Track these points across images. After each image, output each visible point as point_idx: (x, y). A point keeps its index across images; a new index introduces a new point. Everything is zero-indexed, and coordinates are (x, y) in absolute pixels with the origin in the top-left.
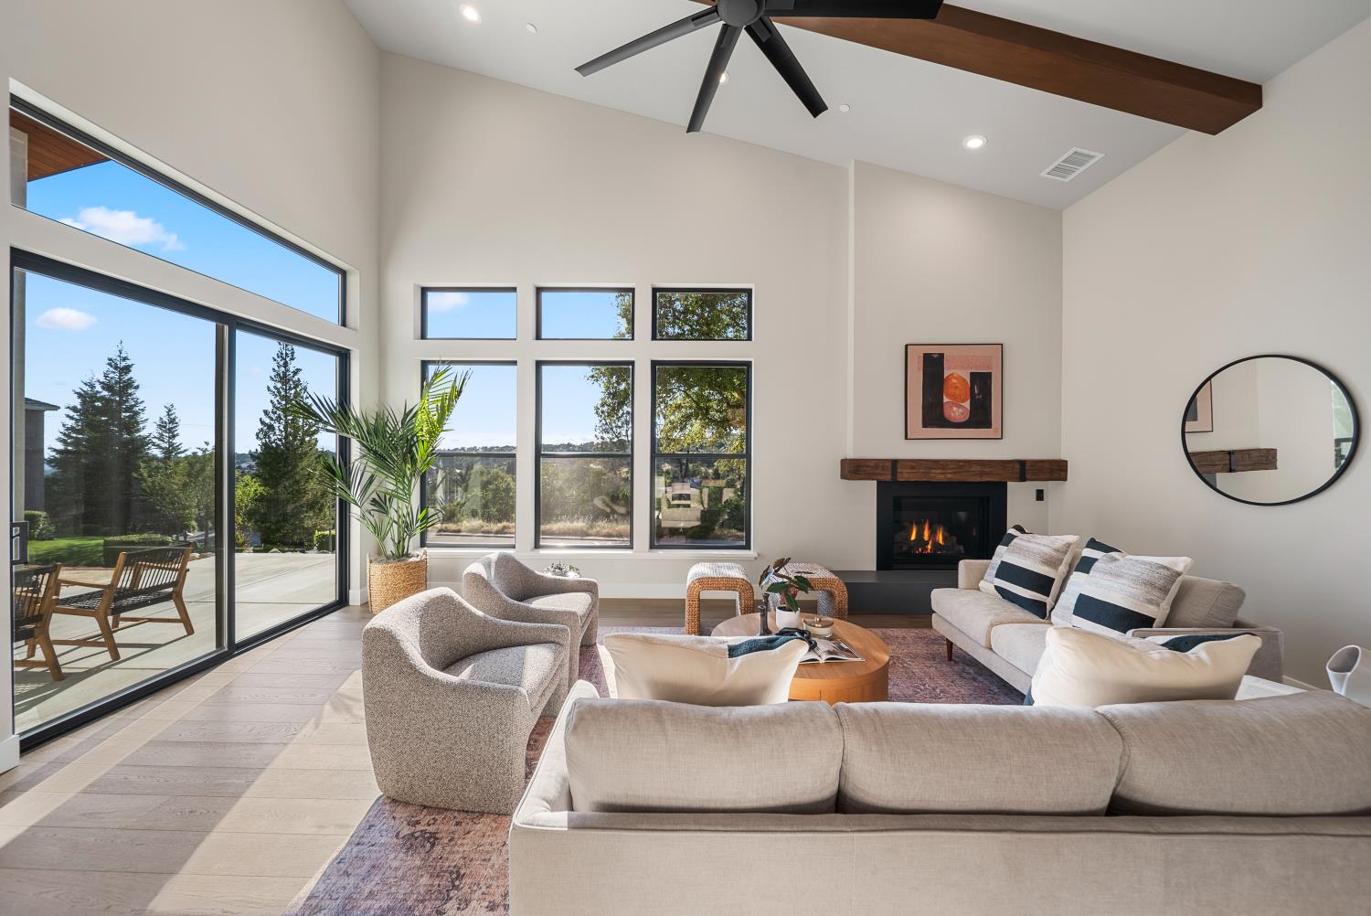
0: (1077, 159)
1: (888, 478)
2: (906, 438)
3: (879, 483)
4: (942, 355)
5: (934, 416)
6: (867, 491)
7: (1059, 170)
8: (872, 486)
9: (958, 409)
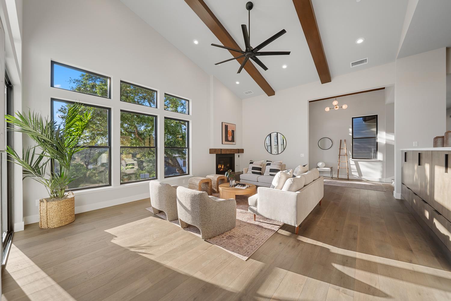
0: (250, 92)
1: (220, 153)
2: (222, 144)
3: (216, 154)
4: (228, 125)
5: (227, 140)
6: (214, 156)
7: (246, 93)
8: (215, 155)
9: (230, 138)
